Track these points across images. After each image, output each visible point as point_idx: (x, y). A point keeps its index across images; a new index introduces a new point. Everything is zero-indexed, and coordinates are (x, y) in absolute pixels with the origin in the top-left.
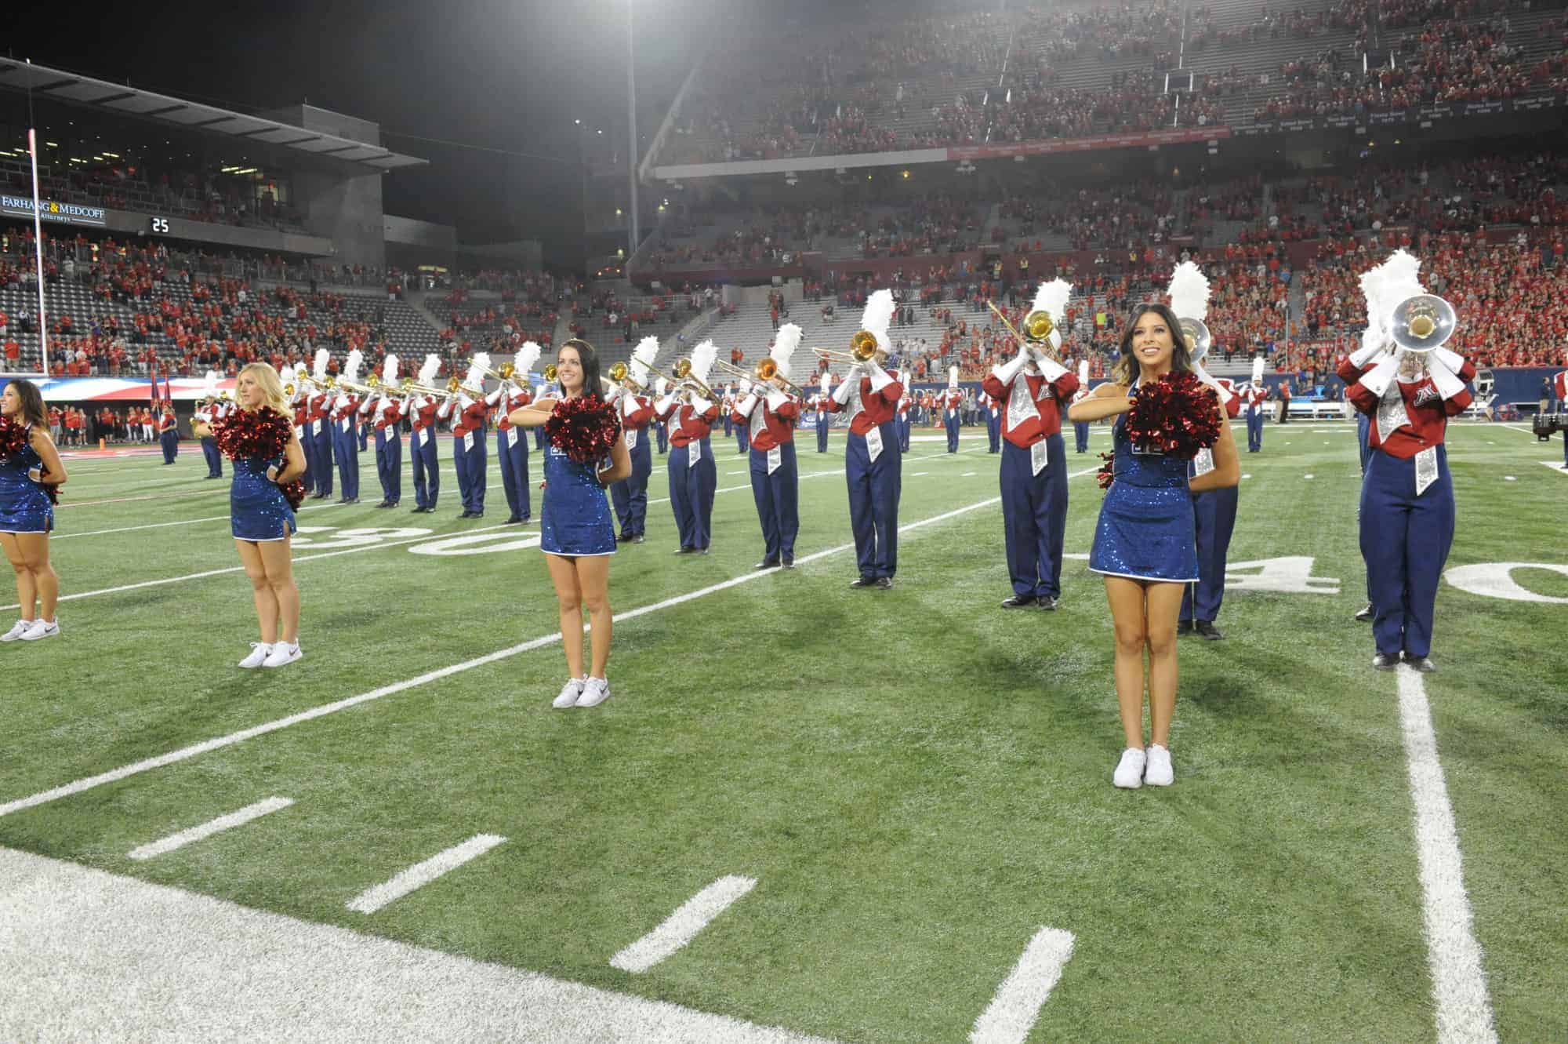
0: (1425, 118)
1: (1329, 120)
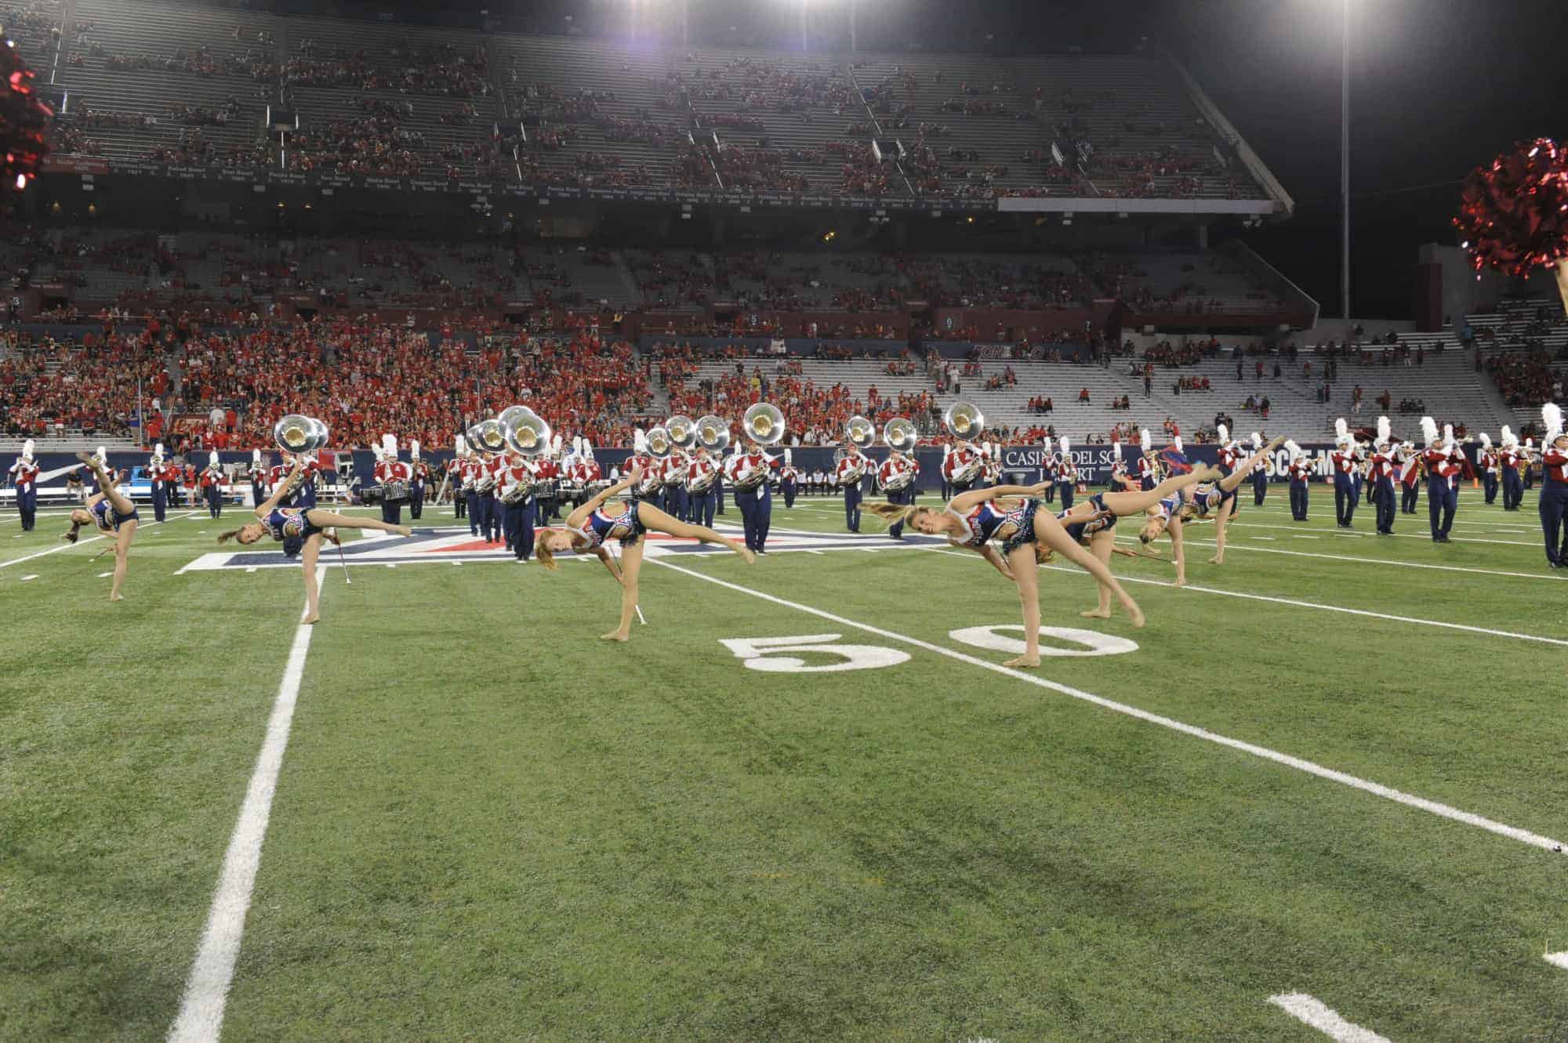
0: (326, 185)
1: (224, 172)
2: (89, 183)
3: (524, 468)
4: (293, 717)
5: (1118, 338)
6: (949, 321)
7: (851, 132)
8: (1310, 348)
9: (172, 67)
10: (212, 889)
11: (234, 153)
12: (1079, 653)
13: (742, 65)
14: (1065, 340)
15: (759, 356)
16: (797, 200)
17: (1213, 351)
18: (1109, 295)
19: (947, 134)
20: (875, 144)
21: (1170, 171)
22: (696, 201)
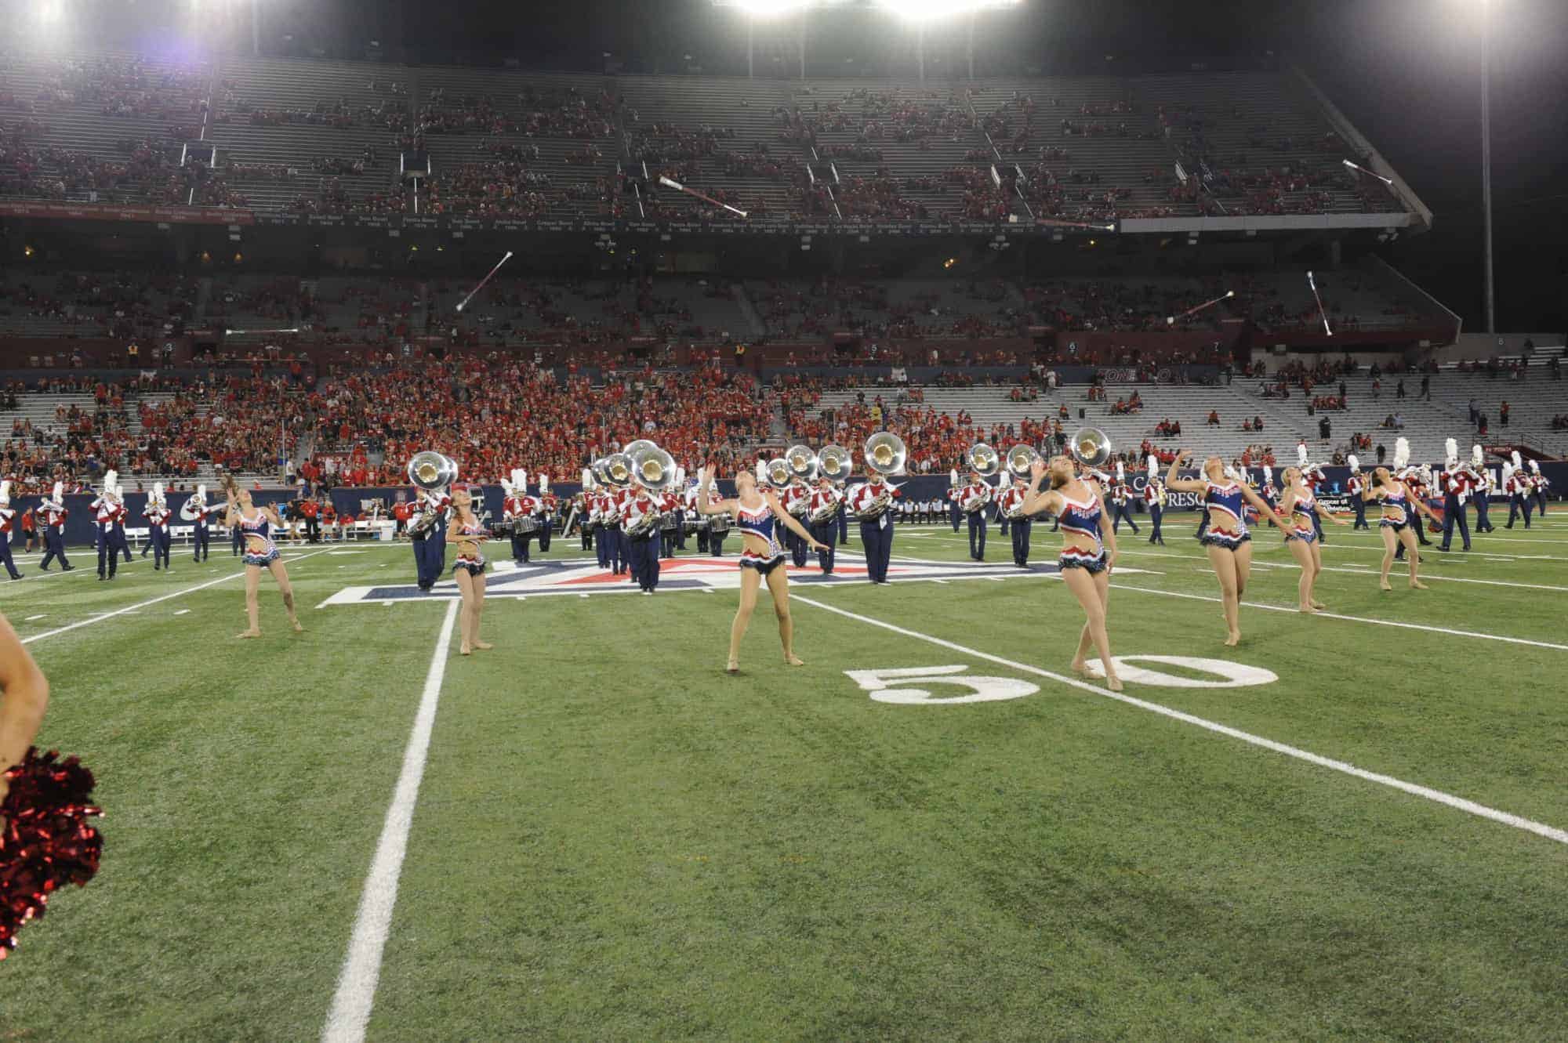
0: (457, 228)
1: (361, 218)
2: (235, 233)
3: (649, 501)
4: (429, 750)
5: (1249, 359)
6: (1072, 345)
7: (971, 159)
8: (1452, 364)
9: (312, 121)
10: (352, 919)
11: (370, 201)
12: (1214, 684)
13: (859, 96)
14: (1193, 363)
15: (880, 385)
16: (916, 227)
17: (1349, 369)
18: (1240, 316)
19: (1067, 157)
20: (993, 169)
21: (1299, 187)
22: (814, 232)
